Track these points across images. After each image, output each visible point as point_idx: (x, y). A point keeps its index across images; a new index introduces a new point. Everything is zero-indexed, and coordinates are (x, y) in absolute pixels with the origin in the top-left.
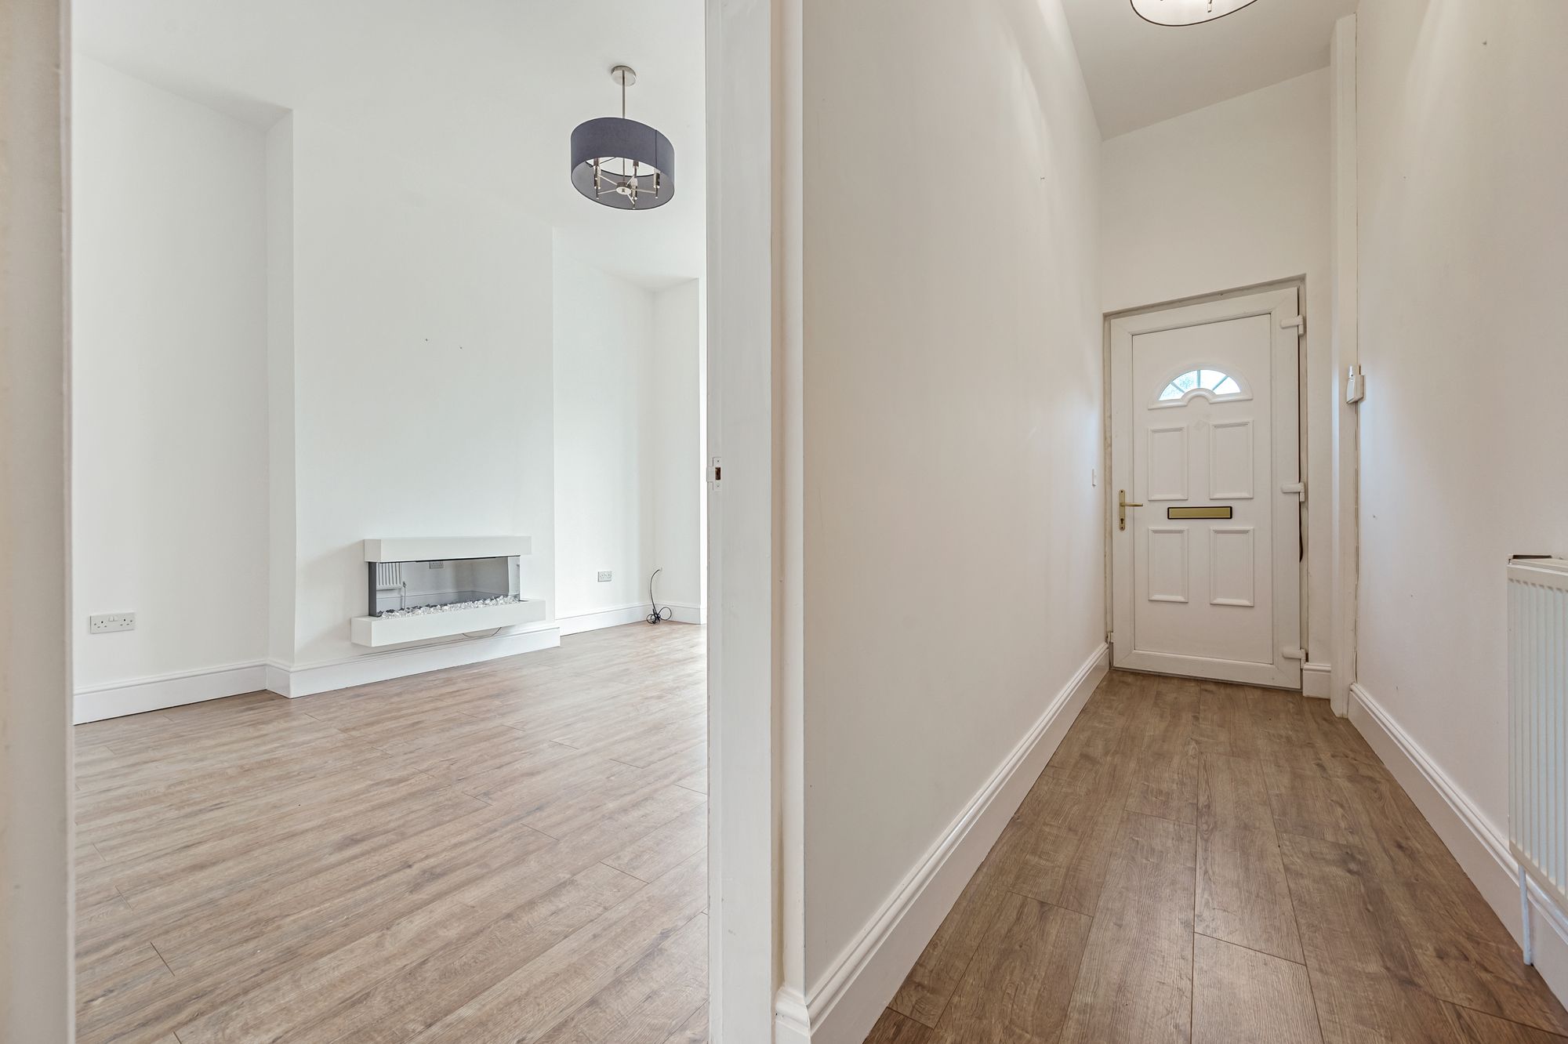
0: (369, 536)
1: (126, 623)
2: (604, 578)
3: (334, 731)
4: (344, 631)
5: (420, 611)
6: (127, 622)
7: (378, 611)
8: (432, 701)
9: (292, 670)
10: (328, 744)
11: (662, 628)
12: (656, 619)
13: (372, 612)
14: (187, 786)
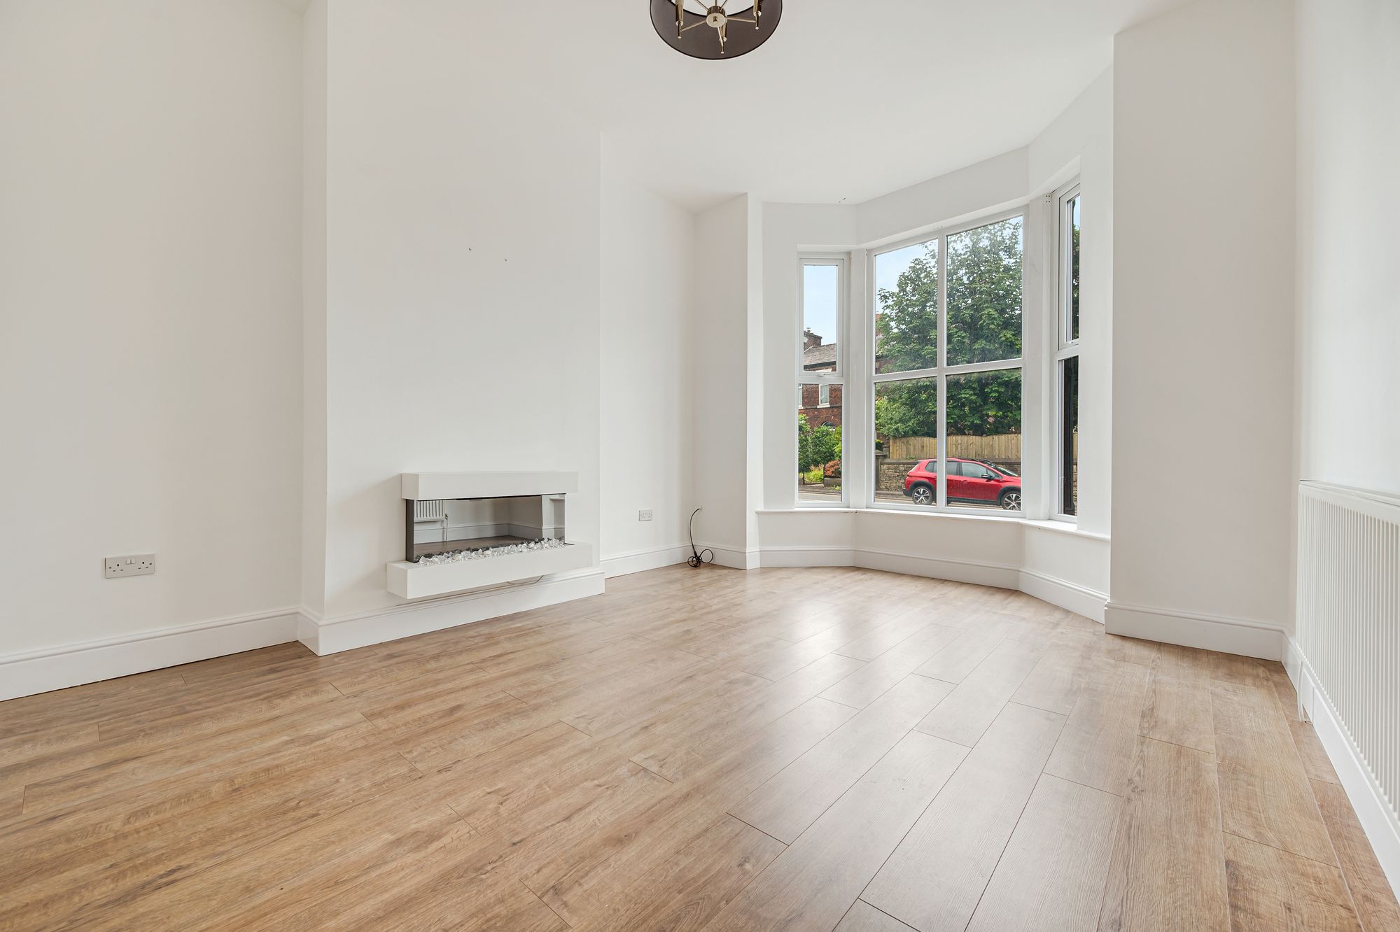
0: (407, 469)
1: (145, 566)
2: (644, 516)
3: (357, 716)
4: (378, 580)
5: (460, 557)
6: (147, 564)
7: (415, 556)
8: (472, 671)
9: (320, 623)
10: (346, 743)
11: (704, 575)
12: (696, 562)
13: (410, 557)
14: (153, 818)
